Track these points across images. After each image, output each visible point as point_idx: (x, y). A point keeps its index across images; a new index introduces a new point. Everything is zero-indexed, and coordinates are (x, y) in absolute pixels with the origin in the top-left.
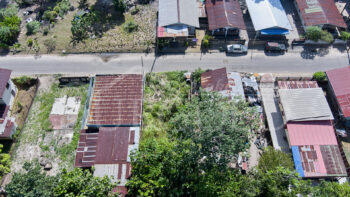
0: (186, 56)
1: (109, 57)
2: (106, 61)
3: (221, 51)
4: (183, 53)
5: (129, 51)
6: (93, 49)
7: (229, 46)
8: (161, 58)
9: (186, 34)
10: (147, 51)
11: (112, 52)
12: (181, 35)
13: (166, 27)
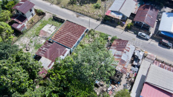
0: (116, 29)
1: (80, 16)
2: (78, 17)
3: (135, 34)
4: (115, 27)
5: (90, 17)
6: (75, 10)
7: (140, 33)
8: (103, 25)
9: (120, 18)
10: (98, 20)
11: (82, 14)
12: (117, 18)
13: (112, 11)
